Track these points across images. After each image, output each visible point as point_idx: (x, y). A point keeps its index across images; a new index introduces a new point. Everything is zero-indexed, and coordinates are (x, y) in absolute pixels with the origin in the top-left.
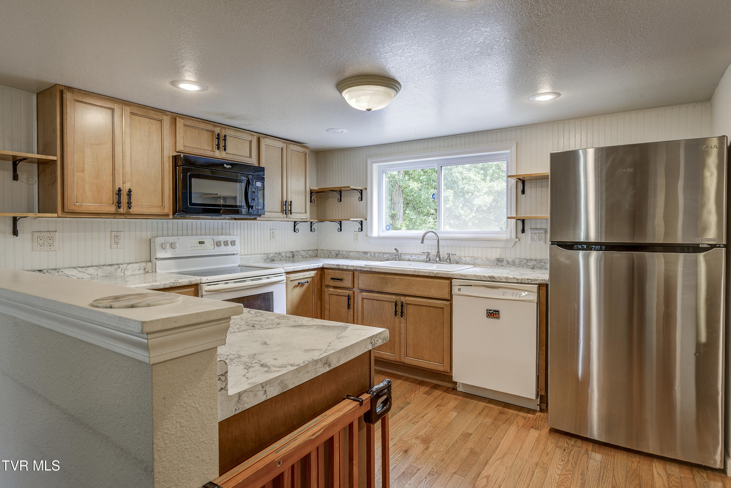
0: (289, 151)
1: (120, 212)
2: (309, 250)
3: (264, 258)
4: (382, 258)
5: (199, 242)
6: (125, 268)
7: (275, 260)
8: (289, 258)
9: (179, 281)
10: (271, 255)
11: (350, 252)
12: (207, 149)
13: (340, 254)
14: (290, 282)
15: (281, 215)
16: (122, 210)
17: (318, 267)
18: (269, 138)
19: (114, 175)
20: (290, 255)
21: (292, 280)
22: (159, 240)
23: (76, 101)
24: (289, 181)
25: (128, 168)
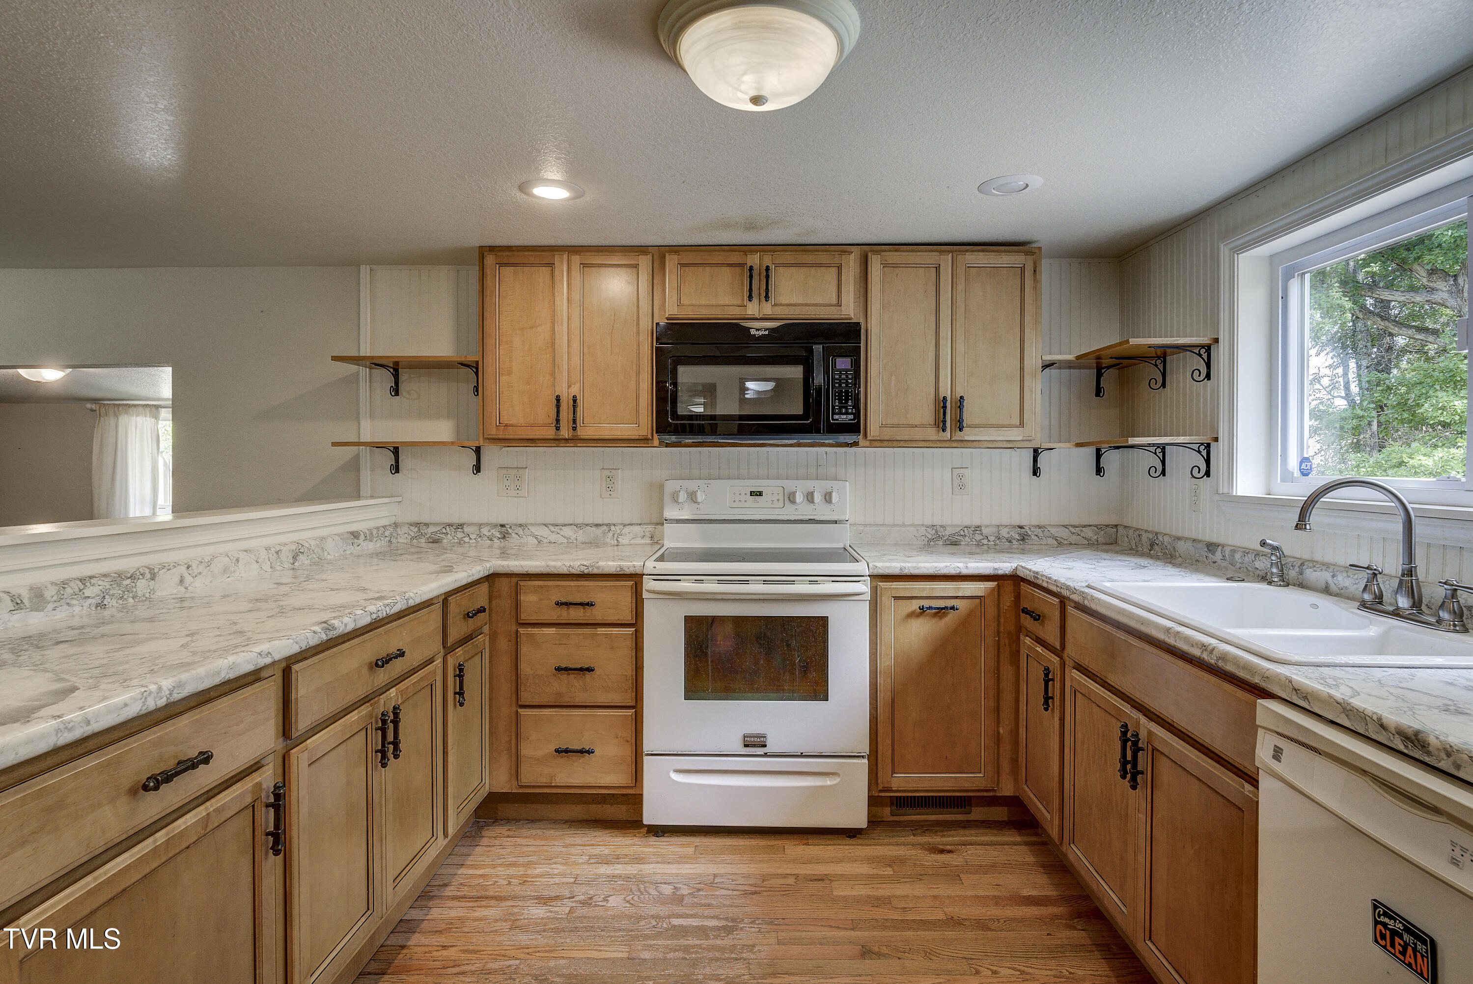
0: (961, 271)
1: (563, 437)
2: (1085, 526)
3: (926, 537)
4: (1250, 568)
5: (751, 492)
6: (619, 531)
7: (962, 543)
8: (1010, 542)
9: (597, 565)
10: (949, 531)
11: (1179, 539)
12: (730, 303)
13: (1157, 544)
14: (886, 601)
15: (932, 433)
16: (565, 433)
17: (996, 572)
18: (896, 251)
19: (553, 374)
20: (1012, 533)
21: (896, 598)
22: (671, 486)
23: (502, 265)
24: (960, 346)
25: (576, 360)
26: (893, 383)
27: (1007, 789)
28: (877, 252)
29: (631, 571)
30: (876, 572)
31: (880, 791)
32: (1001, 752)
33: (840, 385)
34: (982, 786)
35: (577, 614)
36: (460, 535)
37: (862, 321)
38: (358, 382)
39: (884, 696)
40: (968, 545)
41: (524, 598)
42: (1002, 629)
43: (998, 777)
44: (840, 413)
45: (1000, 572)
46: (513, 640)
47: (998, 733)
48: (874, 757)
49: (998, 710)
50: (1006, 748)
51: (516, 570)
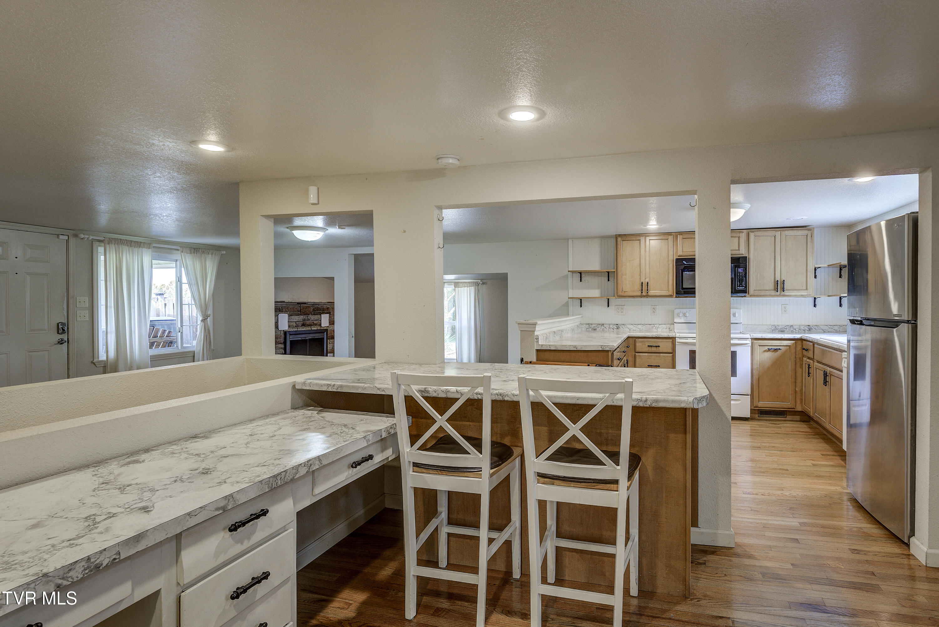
0: (783, 237)
2: (835, 325)
3: (771, 329)
6: (657, 327)
8: (804, 331)
10: (780, 327)
14: (756, 346)
15: (773, 293)
16: (644, 294)
17: (795, 338)
18: (760, 231)
19: (640, 275)
20: (805, 328)
21: (760, 346)
22: (677, 311)
23: (623, 241)
24: (783, 263)
25: (648, 270)
26: (758, 276)
27: (799, 408)
28: (753, 232)
29: (672, 336)
30: (753, 337)
31: (754, 407)
32: (797, 396)
33: (740, 277)
34: (790, 406)
35: (654, 349)
36: (603, 327)
37: (747, 256)
38: (568, 277)
39: (756, 377)
40: (788, 332)
41: (637, 344)
42: (797, 357)
43: (796, 404)
44: (740, 286)
45: (796, 338)
46: (634, 357)
47: (796, 390)
48: (752, 395)
49: (796, 382)
50: (798, 395)
51: (636, 336)
